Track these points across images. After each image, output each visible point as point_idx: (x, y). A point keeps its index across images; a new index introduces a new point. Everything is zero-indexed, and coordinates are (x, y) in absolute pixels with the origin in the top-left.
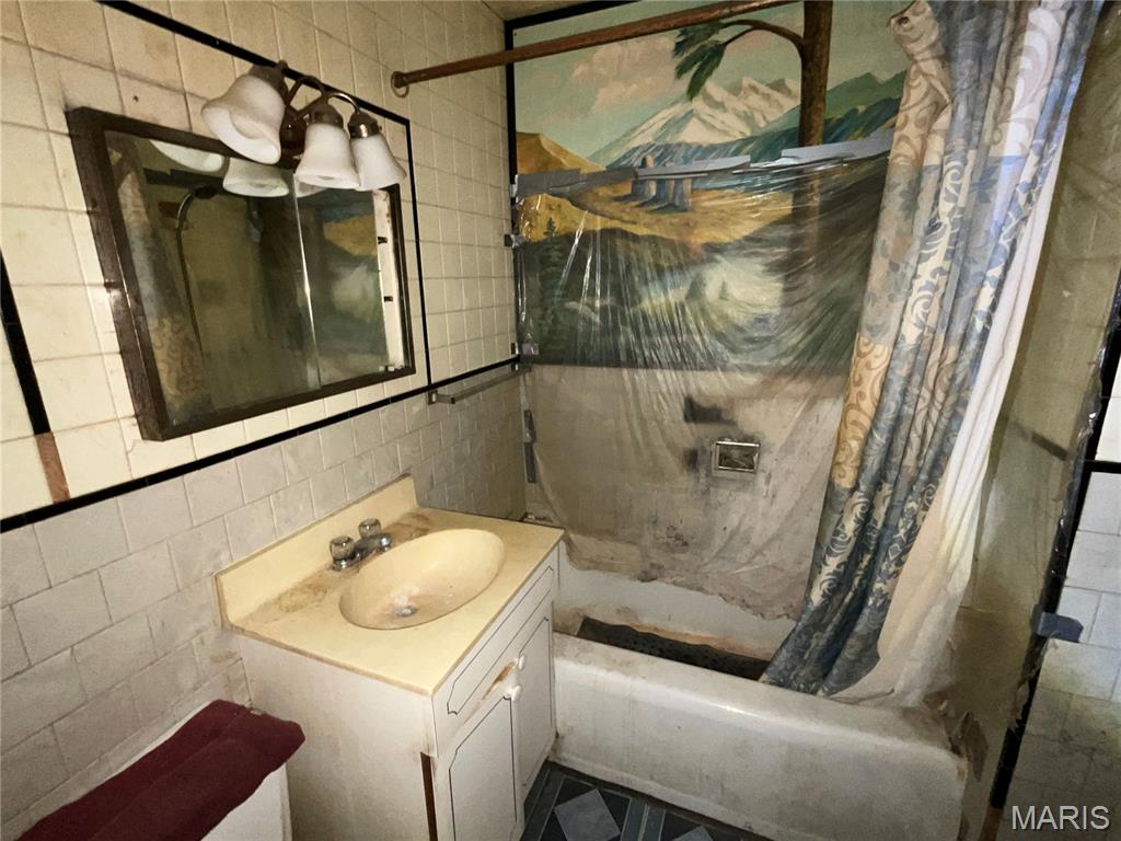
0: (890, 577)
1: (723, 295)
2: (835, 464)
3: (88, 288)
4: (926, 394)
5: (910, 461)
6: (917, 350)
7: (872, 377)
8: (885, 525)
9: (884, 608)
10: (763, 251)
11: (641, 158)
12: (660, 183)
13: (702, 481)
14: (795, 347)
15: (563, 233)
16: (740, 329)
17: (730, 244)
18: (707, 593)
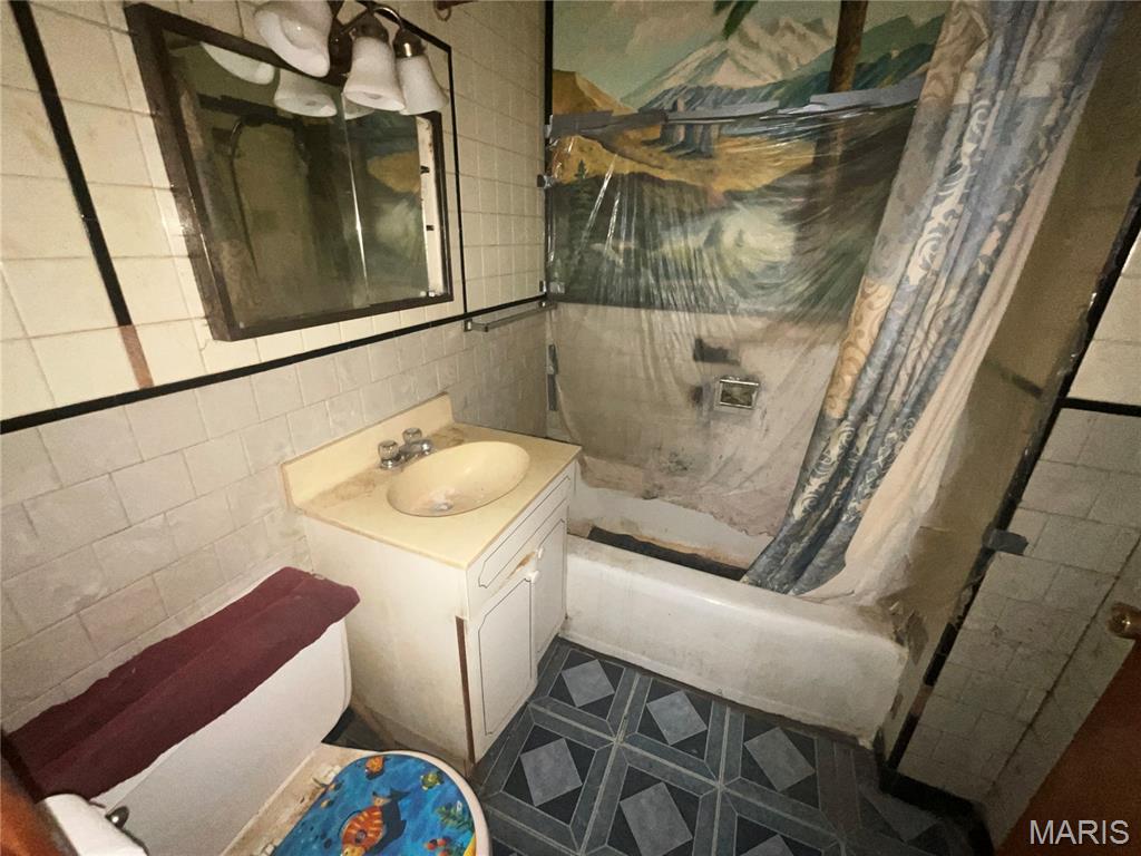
0: (864, 497)
1: (739, 243)
2: (828, 396)
3: (156, 191)
4: (920, 334)
5: (896, 397)
6: (918, 291)
7: (872, 317)
8: (866, 453)
9: (855, 524)
10: (781, 200)
11: (672, 102)
12: (689, 127)
13: (705, 414)
14: (801, 294)
15: (593, 175)
16: (751, 276)
17: (749, 192)
18: (700, 511)
